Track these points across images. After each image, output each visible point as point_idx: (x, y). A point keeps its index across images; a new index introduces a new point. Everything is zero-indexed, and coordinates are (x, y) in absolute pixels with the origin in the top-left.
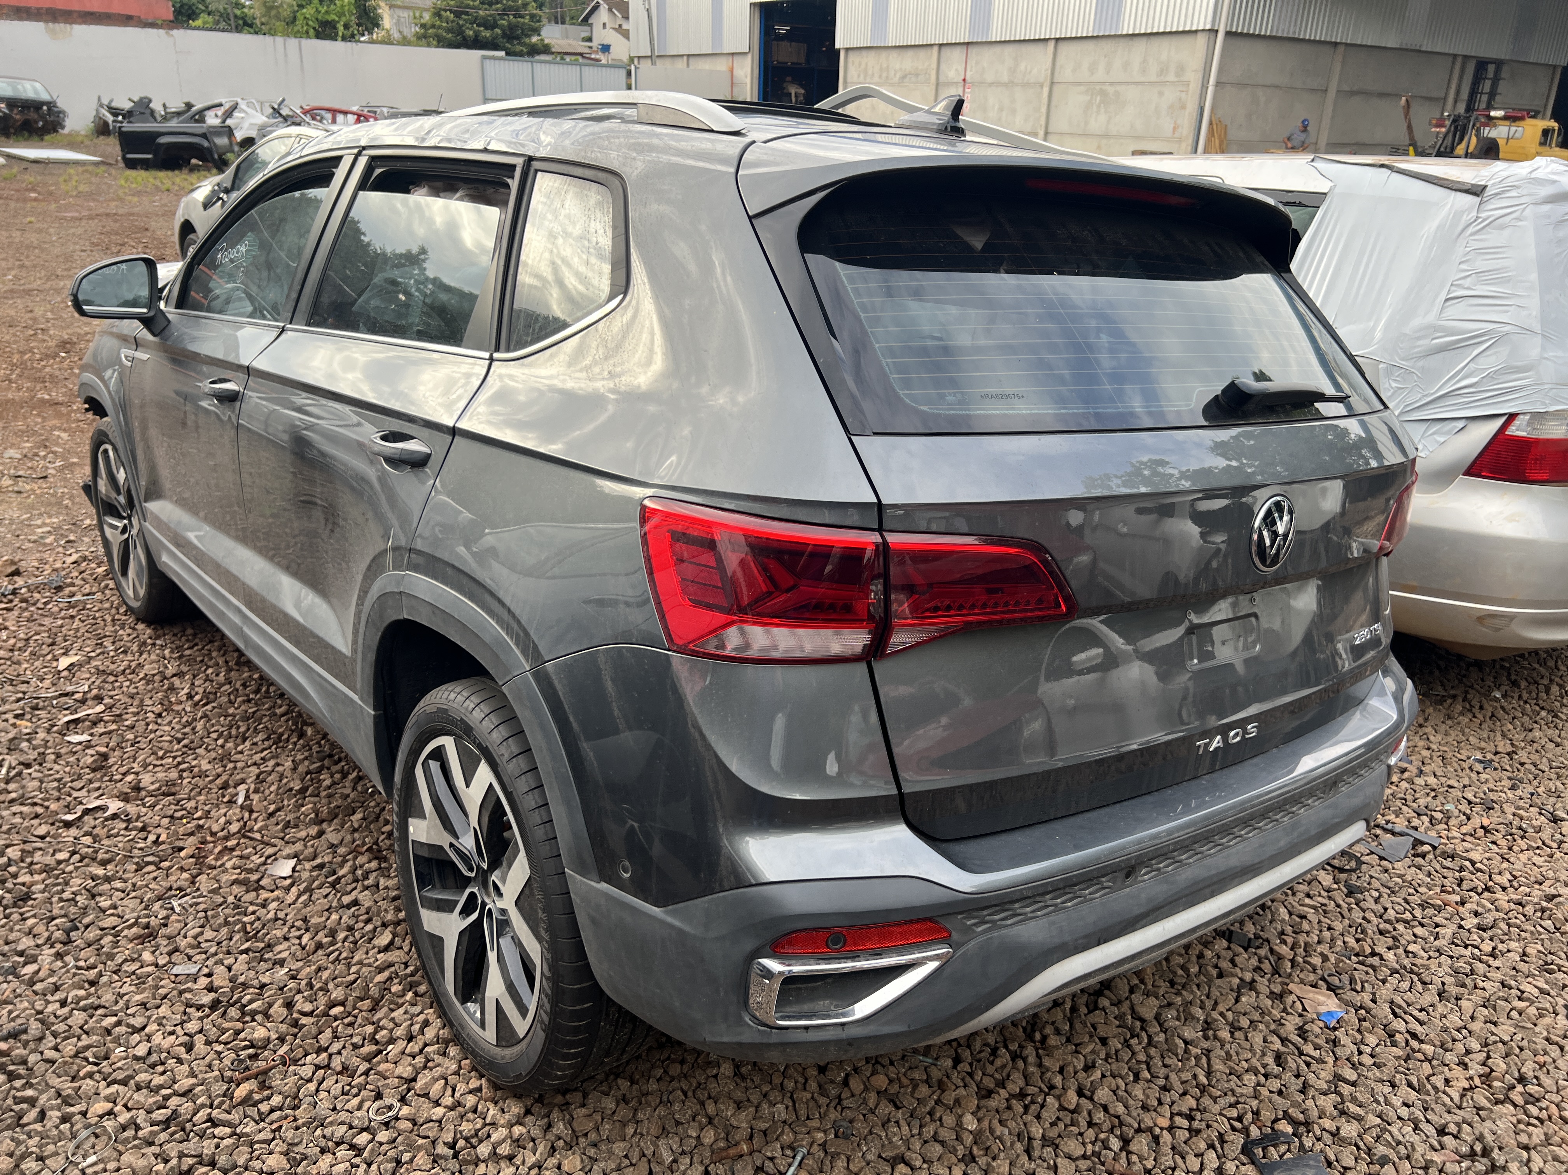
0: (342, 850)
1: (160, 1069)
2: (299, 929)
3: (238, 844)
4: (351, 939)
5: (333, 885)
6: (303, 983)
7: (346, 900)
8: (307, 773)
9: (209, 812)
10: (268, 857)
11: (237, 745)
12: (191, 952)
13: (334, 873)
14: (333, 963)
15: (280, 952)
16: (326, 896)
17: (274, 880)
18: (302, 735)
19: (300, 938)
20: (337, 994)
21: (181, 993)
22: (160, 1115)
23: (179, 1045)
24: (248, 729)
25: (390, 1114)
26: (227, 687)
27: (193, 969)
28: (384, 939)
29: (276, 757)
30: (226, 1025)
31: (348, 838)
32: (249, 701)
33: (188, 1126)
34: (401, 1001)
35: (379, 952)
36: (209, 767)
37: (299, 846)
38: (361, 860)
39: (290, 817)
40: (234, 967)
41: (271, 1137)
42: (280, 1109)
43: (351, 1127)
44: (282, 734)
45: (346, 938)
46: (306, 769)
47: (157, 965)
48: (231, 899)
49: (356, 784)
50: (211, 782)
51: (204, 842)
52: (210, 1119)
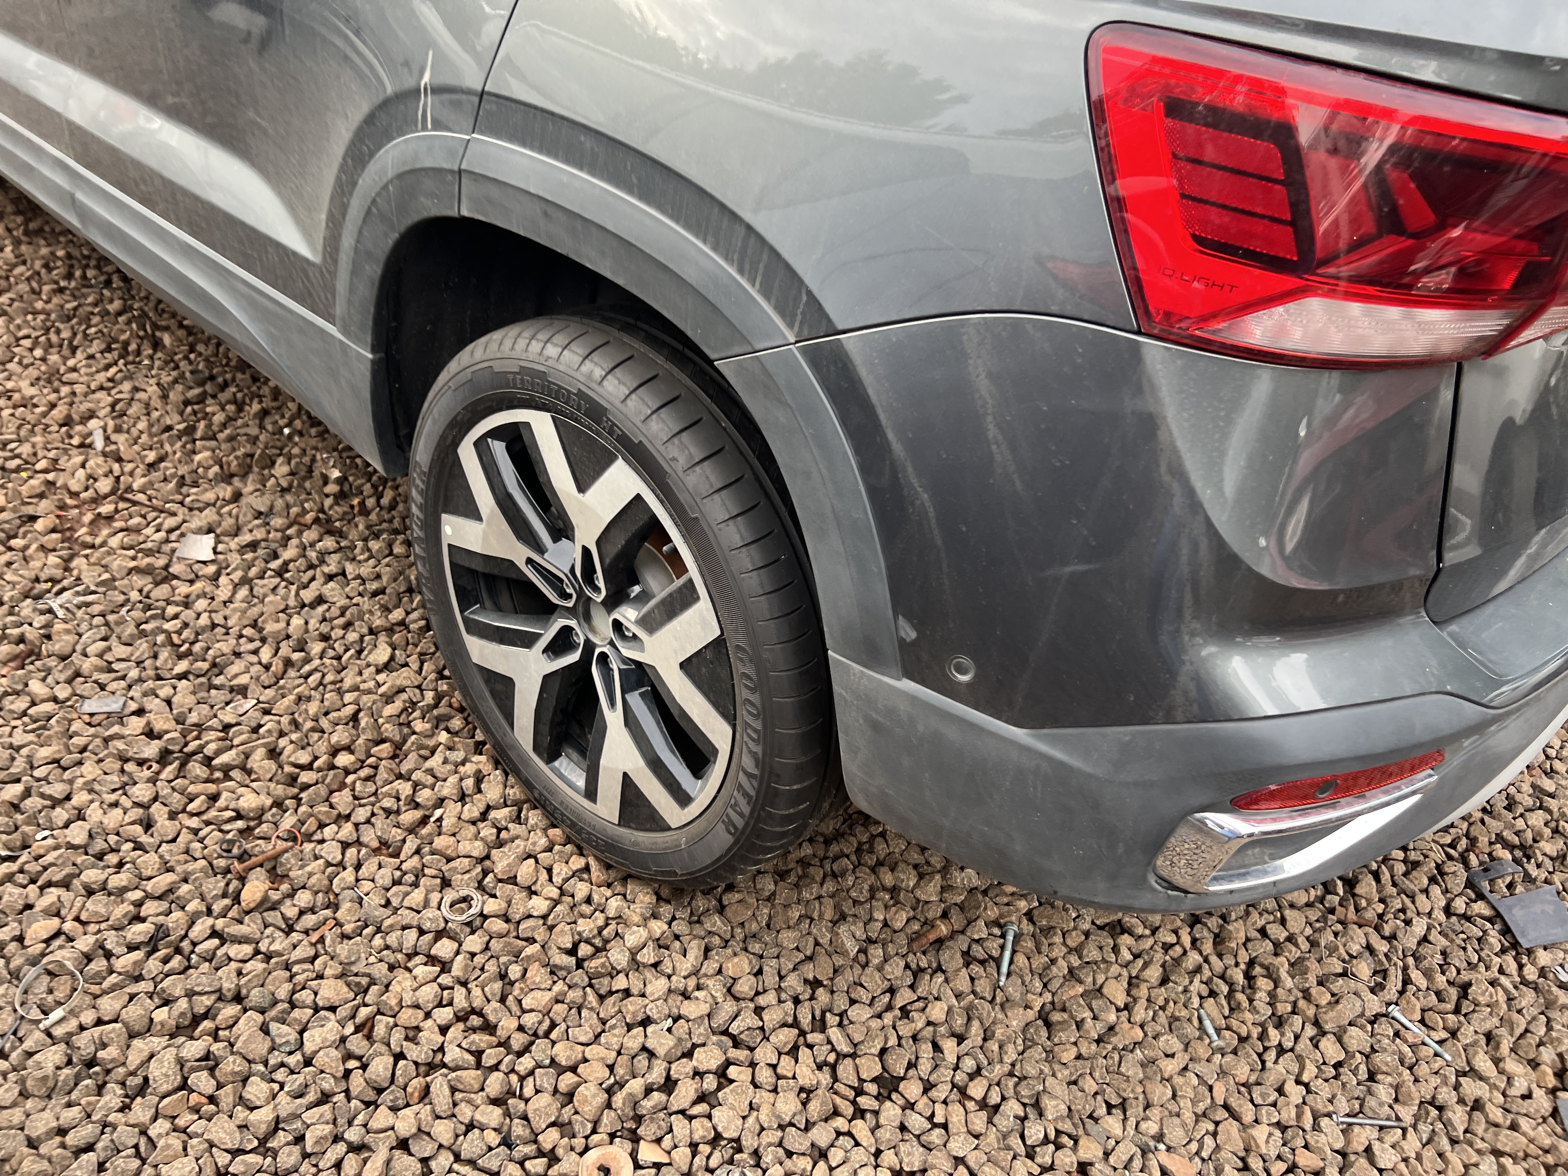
0: (277, 522)
1: (112, 859)
2: (251, 640)
3: (117, 511)
4: (331, 653)
5: (280, 573)
6: (285, 720)
7: (308, 595)
8: (187, 403)
9: (55, 461)
10: (170, 531)
11: (65, 359)
12: (103, 678)
13: (276, 556)
14: (315, 689)
15: (236, 676)
16: (274, 589)
17: (190, 566)
18: (157, 345)
19: (255, 652)
20: (340, 736)
21: (106, 741)
22: (139, 932)
23: (132, 823)
24: (75, 334)
25: (472, 911)
26: (21, 269)
27: (114, 705)
28: (382, 654)
29: (130, 377)
30: (192, 789)
31: (279, 503)
32: (61, 290)
33: (186, 945)
34: (431, 743)
35: (378, 671)
36: (33, 391)
37: (209, 515)
38: (310, 535)
39: (183, 470)
40: (175, 700)
41: (312, 952)
42: (312, 910)
43: (422, 932)
44: (126, 344)
45: (323, 652)
46: (182, 398)
47: (55, 700)
48: (134, 596)
49: (262, 420)
50: (45, 415)
51: (63, 507)
52: (214, 933)
